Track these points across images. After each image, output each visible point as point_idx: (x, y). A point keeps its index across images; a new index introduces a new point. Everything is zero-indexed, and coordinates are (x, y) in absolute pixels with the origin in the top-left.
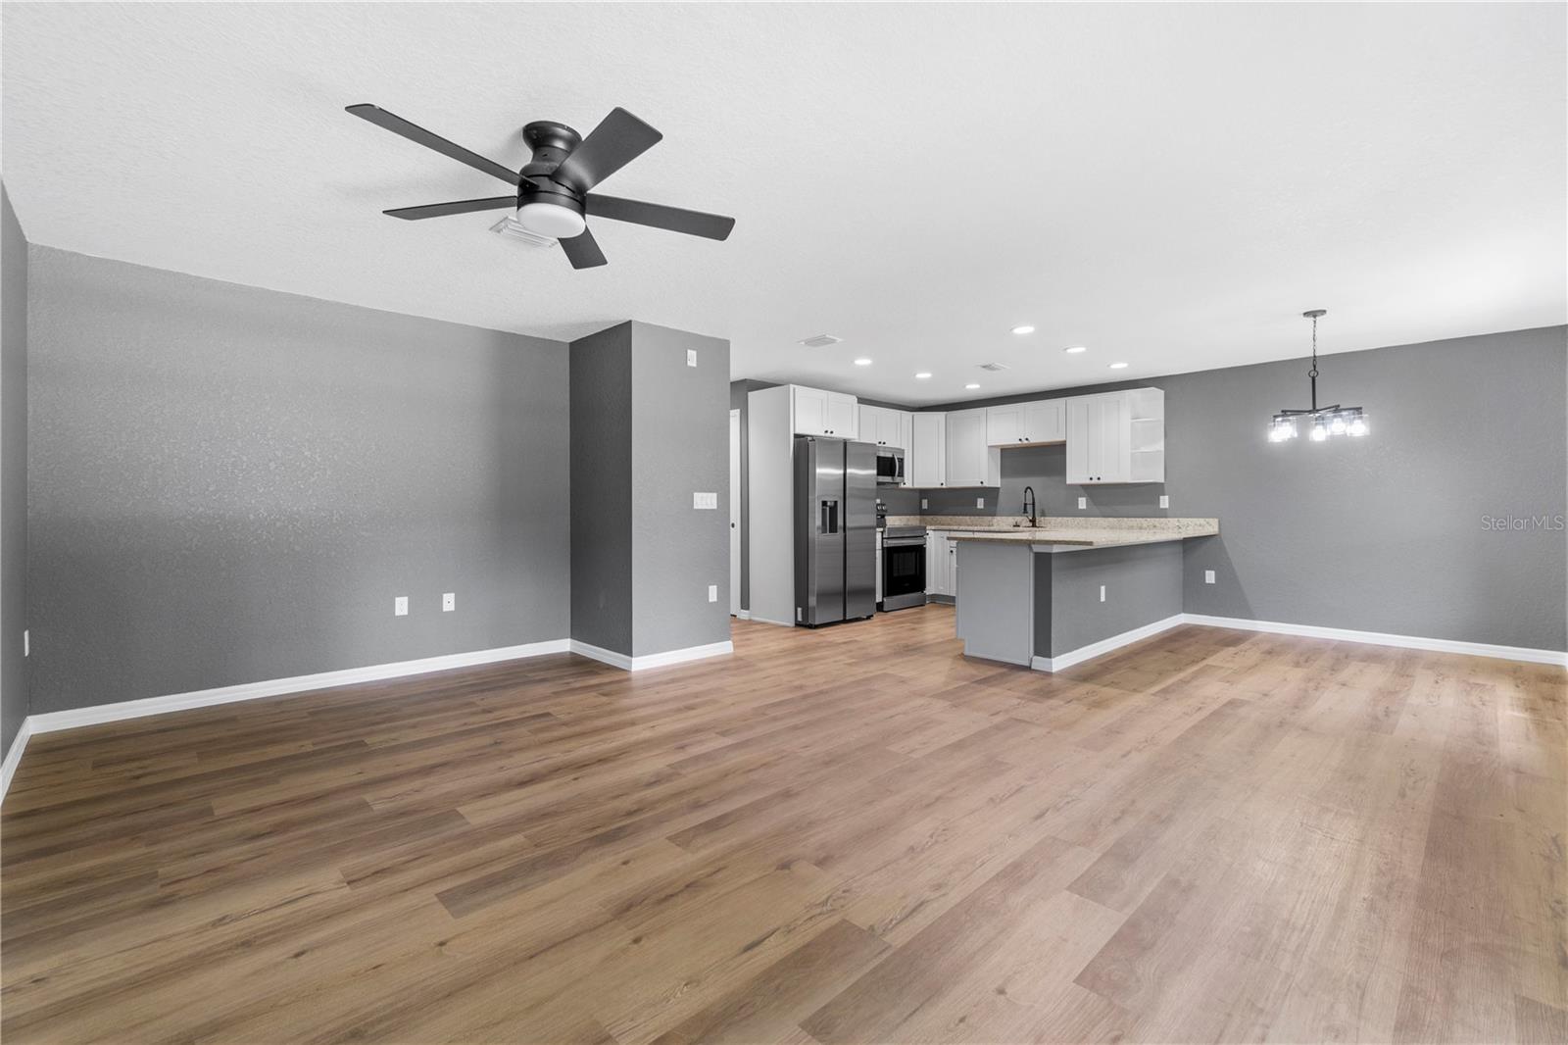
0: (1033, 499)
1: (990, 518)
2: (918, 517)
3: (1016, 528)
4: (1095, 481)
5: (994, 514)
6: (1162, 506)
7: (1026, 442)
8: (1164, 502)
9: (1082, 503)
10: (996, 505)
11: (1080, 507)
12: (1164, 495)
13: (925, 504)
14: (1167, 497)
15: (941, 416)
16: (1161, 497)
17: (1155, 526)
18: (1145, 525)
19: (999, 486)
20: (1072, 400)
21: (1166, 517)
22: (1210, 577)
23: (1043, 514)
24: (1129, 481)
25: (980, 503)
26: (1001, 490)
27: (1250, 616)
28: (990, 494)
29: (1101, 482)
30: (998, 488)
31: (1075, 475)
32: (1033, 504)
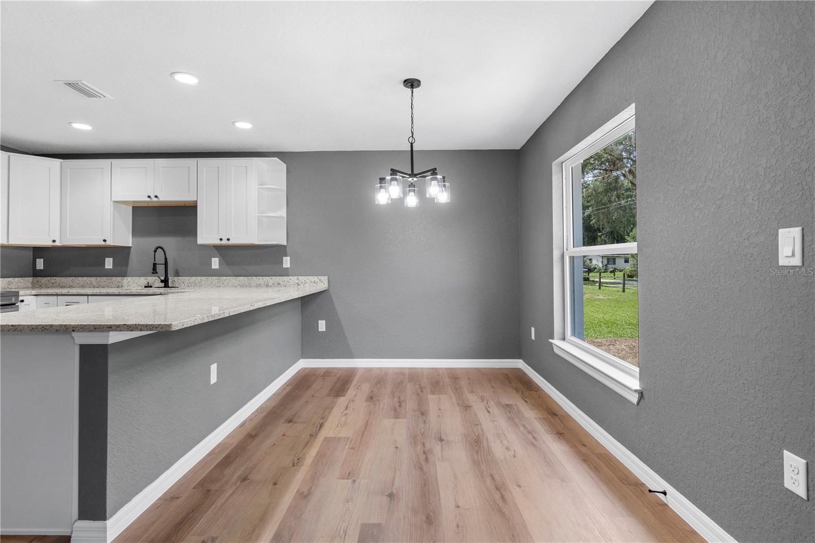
0: (166, 259)
1: (119, 279)
2: (31, 279)
3: (150, 291)
4: (225, 242)
5: (124, 275)
6: (285, 266)
7: (156, 199)
8: (287, 262)
9: (215, 263)
10: (127, 264)
11: (214, 267)
12: (287, 256)
13: (40, 264)
14: (289, 258)
16: (284, 258)
17: (279, 284)
18: (270, 283)
19: (130, 245)
20: (202, 161)
21: (288, 276)
22: (322, 326)
23: (177, 274)
24: (256, 242)
25: (109, 263)
26: (132, 250)
27: (350, 356)
28: (121, 254)
29: (231, 242)
30: (129, 248)
31: (207, 235)
32: (166, 264)
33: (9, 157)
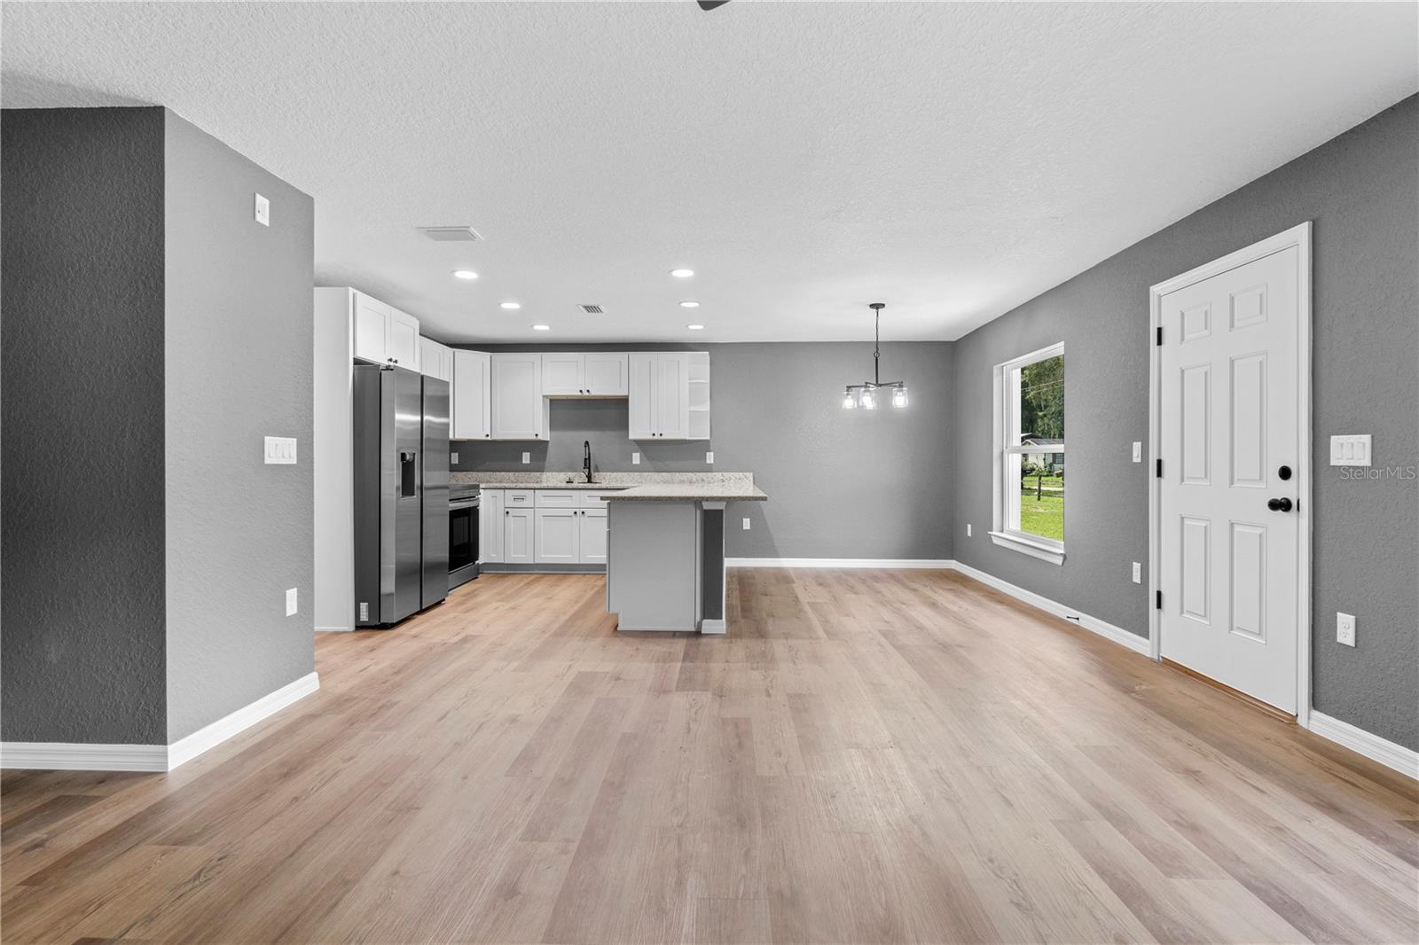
0: (589, 454)
1: (539, 473)
3: (570, 485)
4: (656, 437)
5: (541, 470)
6: (708, 462)
7: (587, 394)
8: (710, 458)
9: (636, 458)
10: (544, 459)
11: (634, 463)
12: (710, 451)
13: (455, 458)
14: (712, 453)
15: (485, 357)
16: (708, 453)
17: (703, 480)
18: (694, 479)
19: (548, 439)
20: (635, 356)
21: (711, 471)
22: (747, 524)
23: (597, 470)
24: (688, 438)
25: (526, 458)
26: (550, 444)
27: (774, 553)
28: (538, 448)
29: (662, 438)
30: (547, 442)
31: (639, 429)
32: (590, 459)
33: (454, 352)
